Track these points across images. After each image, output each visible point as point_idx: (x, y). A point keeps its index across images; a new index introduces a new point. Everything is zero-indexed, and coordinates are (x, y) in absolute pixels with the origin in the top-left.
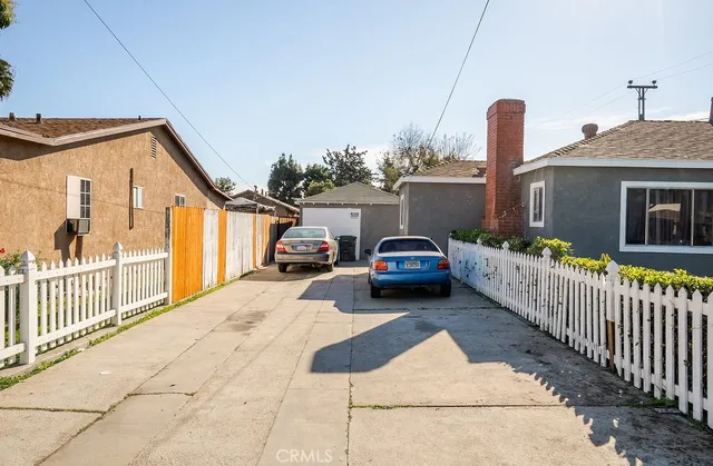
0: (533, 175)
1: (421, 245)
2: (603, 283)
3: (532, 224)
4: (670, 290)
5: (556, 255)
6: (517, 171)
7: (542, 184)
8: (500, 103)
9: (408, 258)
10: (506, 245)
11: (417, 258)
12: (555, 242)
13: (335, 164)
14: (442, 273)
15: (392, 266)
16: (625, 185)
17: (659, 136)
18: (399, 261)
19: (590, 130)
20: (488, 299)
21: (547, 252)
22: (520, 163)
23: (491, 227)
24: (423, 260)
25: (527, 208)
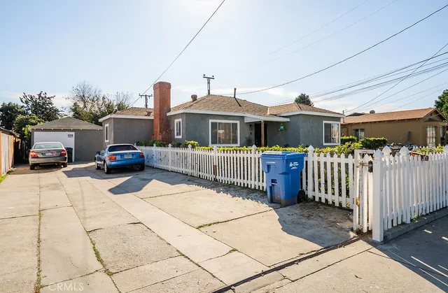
0: (175, 116)
1: (128, 148)
2: (212, 154)
3: (176, 137)
4: (238, 152)
5: (193, 147)
6: (168, 114)
7: (180, 120)
8: (160, 83)
9: (126, 154)
10: (170, 145)
11: (130, 153)
12: (192, 142)
13: (30, 104)
14: (141, 159)
15: (118, 158)
16: (211, 121)
17: (219, 102)
18: (122, 155)
19: (194, 98)
20: (161, 169)
21: (190, 146)
22: (169, 111)
23: (158, 139)
24: (133, 154)
25: (174, 130)
